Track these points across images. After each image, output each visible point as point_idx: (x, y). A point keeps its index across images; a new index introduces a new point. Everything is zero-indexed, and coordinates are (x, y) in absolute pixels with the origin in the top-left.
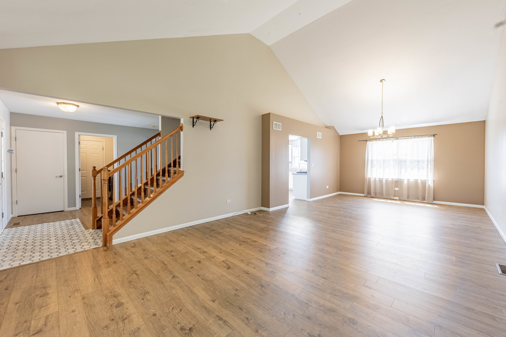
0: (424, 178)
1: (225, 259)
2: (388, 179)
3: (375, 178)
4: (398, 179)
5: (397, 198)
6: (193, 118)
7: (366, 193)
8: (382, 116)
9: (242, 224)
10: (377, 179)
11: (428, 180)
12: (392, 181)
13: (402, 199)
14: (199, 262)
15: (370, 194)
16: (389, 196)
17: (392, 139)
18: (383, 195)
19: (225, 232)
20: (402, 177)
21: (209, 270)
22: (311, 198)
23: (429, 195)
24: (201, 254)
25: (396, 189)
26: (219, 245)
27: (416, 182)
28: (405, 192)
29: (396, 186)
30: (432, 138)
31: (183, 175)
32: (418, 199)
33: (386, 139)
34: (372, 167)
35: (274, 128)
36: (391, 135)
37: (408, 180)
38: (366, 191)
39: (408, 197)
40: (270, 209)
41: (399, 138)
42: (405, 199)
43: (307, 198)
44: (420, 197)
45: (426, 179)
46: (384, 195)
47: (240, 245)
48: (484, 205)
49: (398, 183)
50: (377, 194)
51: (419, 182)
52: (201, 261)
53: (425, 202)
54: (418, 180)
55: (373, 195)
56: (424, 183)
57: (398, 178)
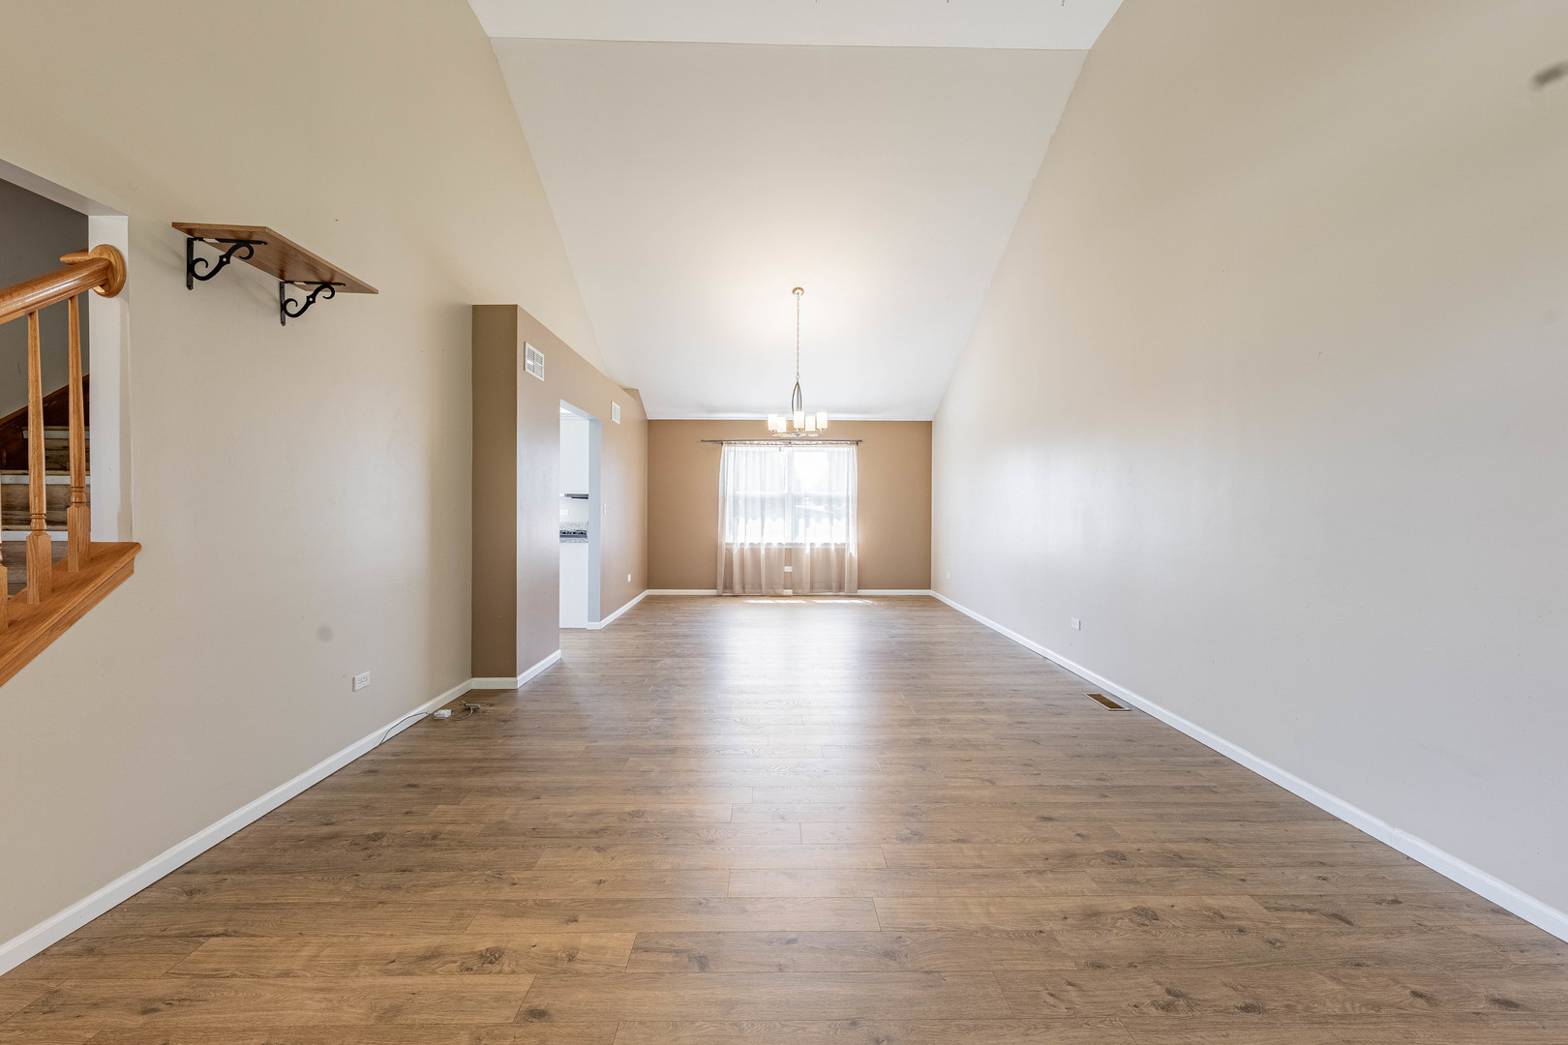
0: (840, 539)
1: (631, 936)
2: (770, 544)
3: (742, 544)
4: (792, 544)
5: (789, 592)
6: (193, 234)
7: (722, 587)
8: (797, 383)
9: (475, 764)
10: (747, 547)
11: (848, 544)
12: (780, 550)
13: (800, 591)
14: (538, 1014)
15: (732, 588)
16: (773, 589)
17: (778, 443)
18: (761, 588)
19: (449, 828)
20: (800, 540)
21: (640, 1023)
22: (602, 617)
23: (851, 576)
24: (480, 972)
25: (788, 569)
26: (506, 893)
27: (826, 551)
28: (806, 578)
29: (789, 563)
30: (853, 449)
31: (132, 572)
32: (830, 588)
33: (766, 443)
34: (735, 513)
35: (527, 370)
36: (812, 432)
37: (812, 544)
38: (720, 581)
39: (812, 587)
40: (519, 678)
41: (792, 442)
42: (807, 591)
43: (589, 621)
44: (834, 585)
45: (844, 541)
46: (763, 587)
47: (598, 849)
48: (930, 589)
49: (790, 554)
50: (747, 586)
51: (833, 548)
52: (538, 1003)
53: (842, 594)
54: (828, 544)
55: (737, 589)
56: (841, 551)
57: (790, 542)
